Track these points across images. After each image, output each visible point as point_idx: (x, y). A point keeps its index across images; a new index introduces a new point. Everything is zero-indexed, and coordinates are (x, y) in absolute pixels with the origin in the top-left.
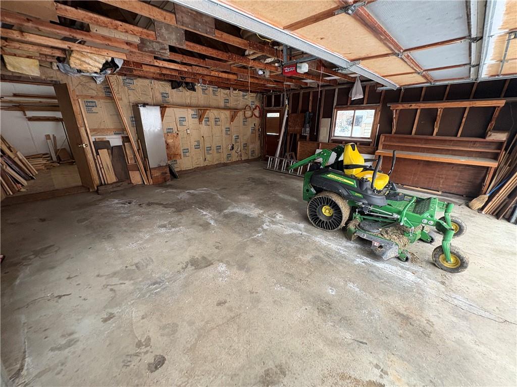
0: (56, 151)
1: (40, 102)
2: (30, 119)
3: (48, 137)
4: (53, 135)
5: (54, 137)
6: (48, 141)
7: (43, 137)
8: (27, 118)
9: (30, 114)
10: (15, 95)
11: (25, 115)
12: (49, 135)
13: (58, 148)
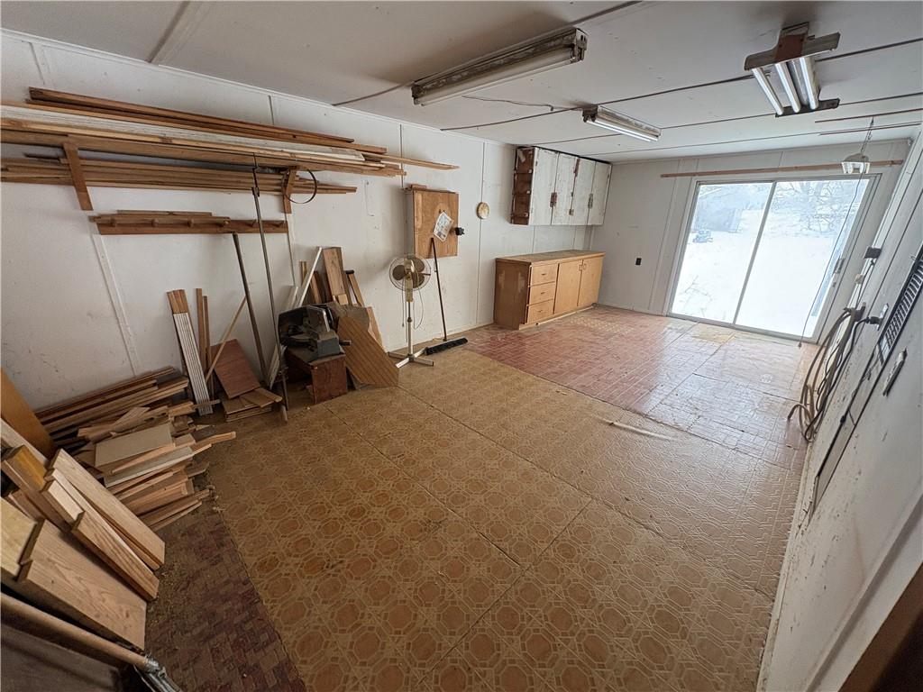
0: (207, 354)
1: (166, 141)
2: (110, 224)
3: (176, 300)
4: (198, 292)
5: (202, 301)
6: (179, 317)
7: (158, 305)
8: (92, 219)
9: (108, 199)
10: (39, 98)
11: (86, 204)
12: (182, 292)
13: (213, 343)
